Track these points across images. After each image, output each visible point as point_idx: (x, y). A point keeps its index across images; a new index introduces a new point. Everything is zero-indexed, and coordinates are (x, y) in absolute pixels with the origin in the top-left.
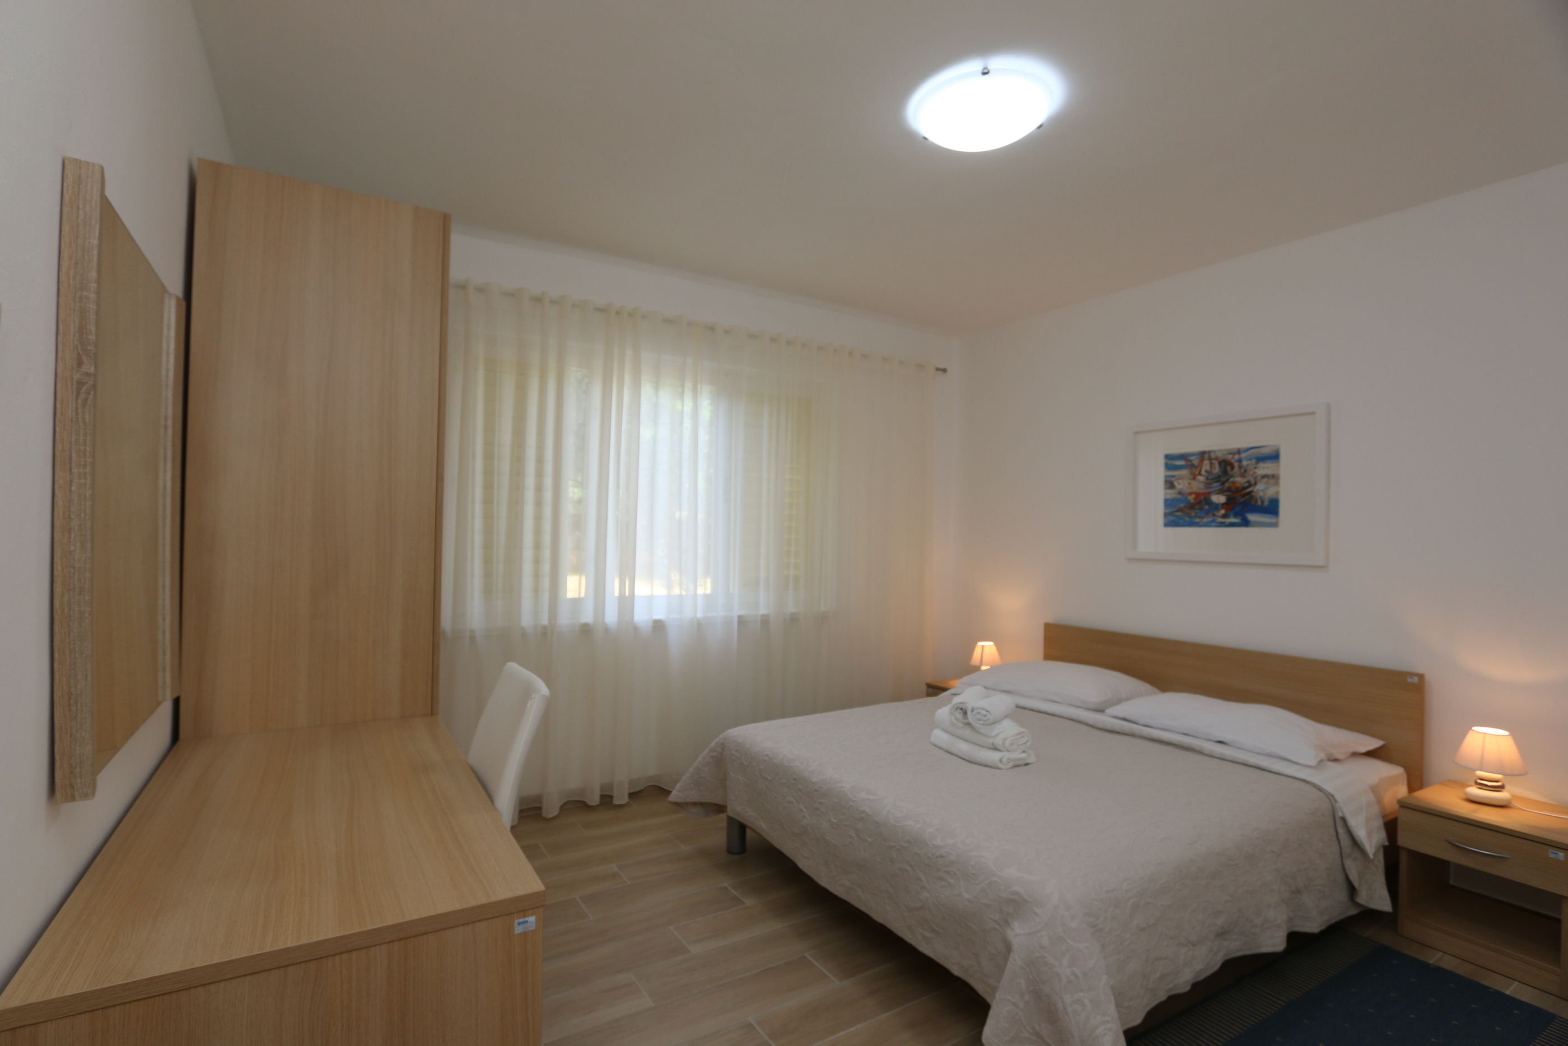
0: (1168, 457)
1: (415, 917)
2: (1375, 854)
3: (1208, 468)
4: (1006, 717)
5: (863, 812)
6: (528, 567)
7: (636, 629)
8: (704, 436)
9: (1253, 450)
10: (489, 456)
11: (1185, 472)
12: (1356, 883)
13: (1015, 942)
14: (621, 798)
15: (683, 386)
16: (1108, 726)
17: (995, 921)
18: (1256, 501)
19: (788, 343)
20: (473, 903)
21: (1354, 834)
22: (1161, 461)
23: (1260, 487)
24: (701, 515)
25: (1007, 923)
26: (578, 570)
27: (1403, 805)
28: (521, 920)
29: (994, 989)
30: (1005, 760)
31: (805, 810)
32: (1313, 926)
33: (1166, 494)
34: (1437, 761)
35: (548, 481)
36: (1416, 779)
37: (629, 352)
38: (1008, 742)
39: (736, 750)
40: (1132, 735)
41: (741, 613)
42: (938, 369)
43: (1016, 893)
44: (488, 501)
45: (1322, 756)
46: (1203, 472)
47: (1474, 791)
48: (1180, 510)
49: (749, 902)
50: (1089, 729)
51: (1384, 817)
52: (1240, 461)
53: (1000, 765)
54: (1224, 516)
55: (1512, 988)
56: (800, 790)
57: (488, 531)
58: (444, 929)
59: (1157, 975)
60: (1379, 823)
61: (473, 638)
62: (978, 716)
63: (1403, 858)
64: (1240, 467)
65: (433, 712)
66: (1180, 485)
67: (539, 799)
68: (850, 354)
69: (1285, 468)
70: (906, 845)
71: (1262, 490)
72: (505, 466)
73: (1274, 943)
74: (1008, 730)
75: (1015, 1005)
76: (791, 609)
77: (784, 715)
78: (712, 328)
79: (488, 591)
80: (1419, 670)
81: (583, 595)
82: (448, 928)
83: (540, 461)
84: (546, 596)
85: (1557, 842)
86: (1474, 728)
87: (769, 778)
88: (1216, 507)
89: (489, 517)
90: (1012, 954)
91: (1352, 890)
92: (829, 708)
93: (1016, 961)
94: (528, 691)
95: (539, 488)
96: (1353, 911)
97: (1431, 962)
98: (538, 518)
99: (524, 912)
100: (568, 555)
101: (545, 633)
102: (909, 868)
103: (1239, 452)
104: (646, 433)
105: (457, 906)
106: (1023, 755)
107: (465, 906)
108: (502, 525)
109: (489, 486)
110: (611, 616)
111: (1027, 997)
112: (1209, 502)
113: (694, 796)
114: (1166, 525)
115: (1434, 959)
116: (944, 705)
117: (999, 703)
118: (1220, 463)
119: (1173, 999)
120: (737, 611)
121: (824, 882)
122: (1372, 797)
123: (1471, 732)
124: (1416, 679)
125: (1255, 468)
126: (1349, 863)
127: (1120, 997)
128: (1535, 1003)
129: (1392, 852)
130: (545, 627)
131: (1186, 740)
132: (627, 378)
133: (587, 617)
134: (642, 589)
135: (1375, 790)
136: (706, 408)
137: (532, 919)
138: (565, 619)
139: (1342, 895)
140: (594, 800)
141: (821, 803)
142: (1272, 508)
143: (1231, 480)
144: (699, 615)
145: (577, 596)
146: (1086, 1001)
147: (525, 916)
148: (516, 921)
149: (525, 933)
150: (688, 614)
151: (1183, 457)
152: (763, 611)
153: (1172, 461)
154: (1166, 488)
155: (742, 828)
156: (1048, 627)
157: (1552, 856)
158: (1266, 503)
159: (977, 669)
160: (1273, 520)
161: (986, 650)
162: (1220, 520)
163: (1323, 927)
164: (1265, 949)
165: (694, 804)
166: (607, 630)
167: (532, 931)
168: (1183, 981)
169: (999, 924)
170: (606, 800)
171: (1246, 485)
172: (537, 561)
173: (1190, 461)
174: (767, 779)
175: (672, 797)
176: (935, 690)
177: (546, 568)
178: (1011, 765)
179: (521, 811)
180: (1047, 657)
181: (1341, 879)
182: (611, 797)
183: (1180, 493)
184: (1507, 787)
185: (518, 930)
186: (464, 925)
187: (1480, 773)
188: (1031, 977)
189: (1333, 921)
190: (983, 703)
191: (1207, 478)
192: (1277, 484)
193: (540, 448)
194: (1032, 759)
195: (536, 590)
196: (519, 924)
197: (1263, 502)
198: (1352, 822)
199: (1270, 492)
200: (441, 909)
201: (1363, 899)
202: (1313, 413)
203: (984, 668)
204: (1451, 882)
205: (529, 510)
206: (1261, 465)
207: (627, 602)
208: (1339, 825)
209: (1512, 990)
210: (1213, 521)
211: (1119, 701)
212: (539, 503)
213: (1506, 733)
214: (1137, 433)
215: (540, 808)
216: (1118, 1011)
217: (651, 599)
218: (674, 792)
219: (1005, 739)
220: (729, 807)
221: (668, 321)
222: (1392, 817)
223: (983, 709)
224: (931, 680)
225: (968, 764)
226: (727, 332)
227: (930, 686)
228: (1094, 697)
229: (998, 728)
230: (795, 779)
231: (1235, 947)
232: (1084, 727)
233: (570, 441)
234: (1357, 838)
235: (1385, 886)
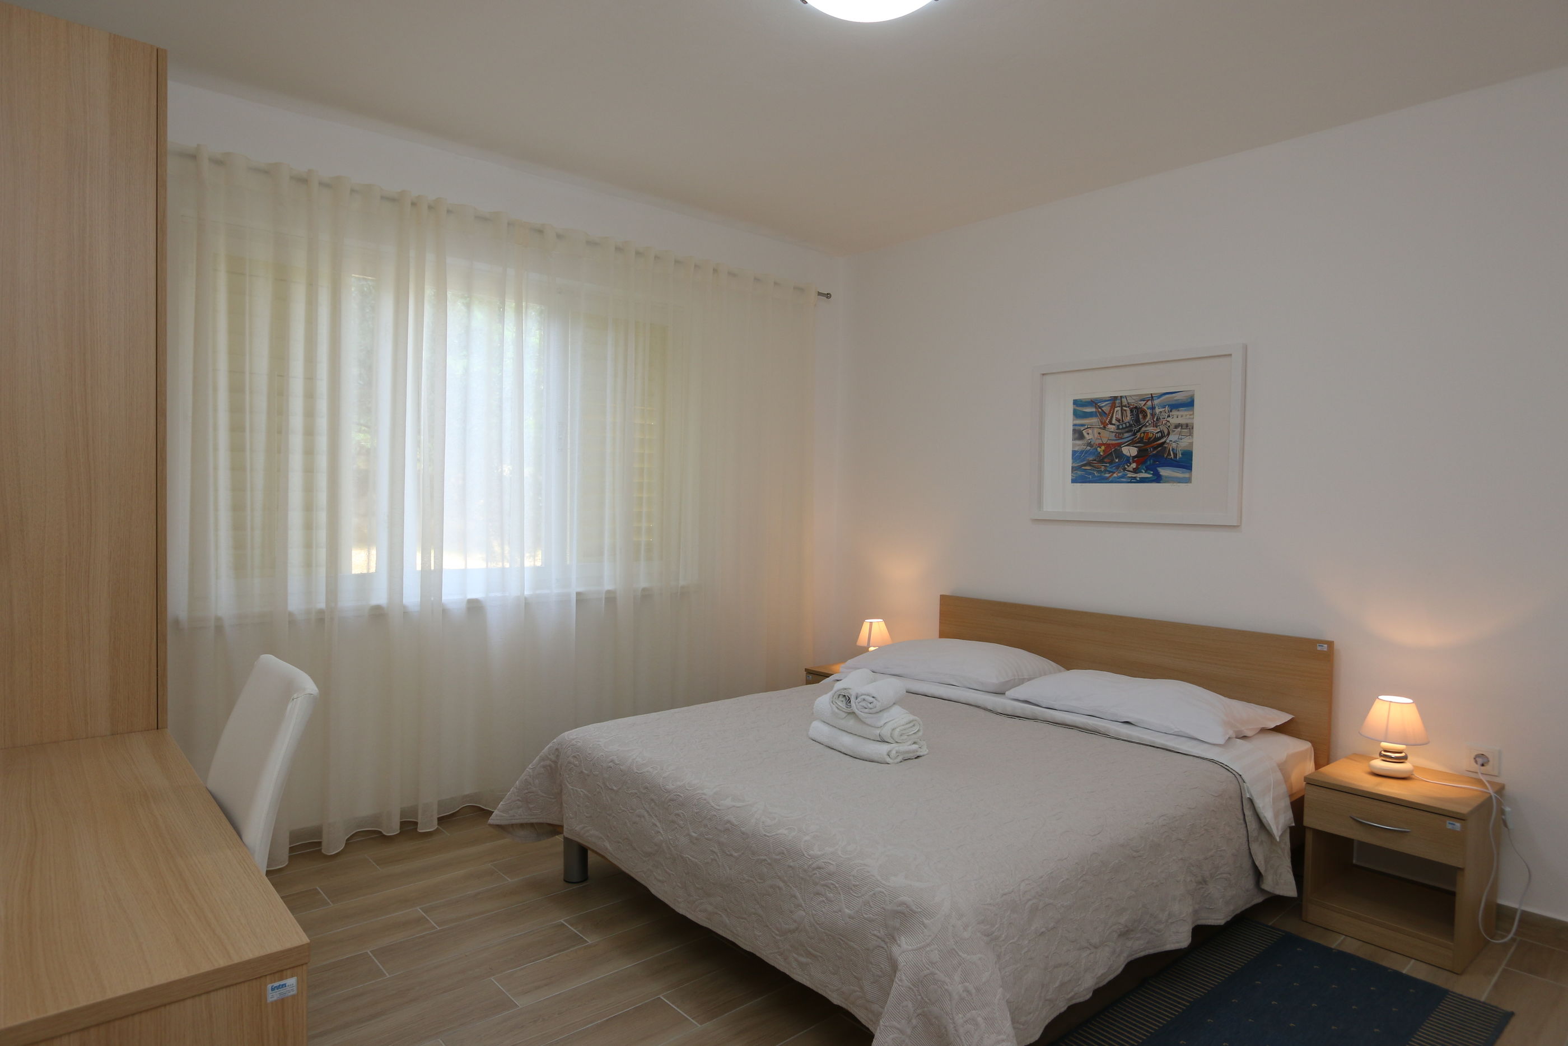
0: (1076, 402)
1: (120, 993)
2: (1281, 837)
3: (1119, 417)
4: (894, 704)
5: (729, 822)
6: (295, 535)
7: (445, 611)
8: (530, 368)
9: (1167, 396)
10: (237, 389)
11: (1094, 421)
12: (1262, 870)
13: (901, 960)
14: (427, 824)
15: (503, 303)
16: (1009, 711)
17: (878, 937)
18: (1169, 454)
19: (638, 254)
20: (206, 967)
21: (1261, 816)
22: (1070, 408)
23: (1173, 437)
24: (528, 471)
25: (893, 939)
26: (365, 541)
27: (1310, 782)
28: (276, 984)
29: (878, 1016)
30: (893, 753)
31: (658, 824)
32: (1218, 919)
33: (1074, 445)
34: (1345, 736)
35: (322, 423)
36: (1323, 755)
37: (430, 257)
38: (897, 732)
39: (575, 757)
40: (1035, 719)
41: (579, 590)
42: (820, 294)
43: (903, 904)
44: (237, 448)
45: (1231, 733)
46: (1114, 421)
47: (1379, 764)
48: (1089, 464)
49: (591, 940)
50: (988, 713)
51: (1291, 796)
52: (1153, 408)
53: (888, 760)
54: (1135, 471)
55: (1409, 967)
56: (652, 800)
57: (238, 488)
58: (165, 1005)
59: (1057, 984)
60: (1286, 803)
61: (219, 629)
62: (864, 704)
63: (1309, 838)
64: (1153, 415)
65: (159, 726)
66: (1090, 436)
67: (318, 831)
68: (715, 271)
69: (1200, 417)
70: (778, 857)
71: (1175, 442)
72: (260, 402)
73: (1179, 938)
74: (898, 718)
75: (901, 1031)
76: (643, 583)
77: (636, 711)
78: (540, 231)
79: (240, 567)
80: (1329, 638)
81: (373, 570)
82: (170, 1004)
83: (310, 395)
84: (321, 573)
85: (1453, 812)
86: (1380, 697)
87: (615, 788)
88: (1128, 460)
89: (238, 468)
90: (898, 974)
91: (1258, 876)
92: (689, 701)
93: (903, 980)
94: (288, 690)
95: (310, 432)
96: (1259, 899)
97: (1333, 946)
98: (309, 470)
99: (280, 973)
100: (350, 520)
101: (321, 620)
102: (781, 884)
103: (1152, 397)
104: (454, 365)
105: (184, 974)
106: (915, 747)
107: (194, 972)
108: (258, 479)
109: (237, 428)
110: (412, 596)
111: (914, 1022)
112: (1120, 455)
113: (521, 815)
114: (1074, 481)
115: (1337, 943)
116: (825, 692)
117: (888, 688)
118: (1132, 411)
119: (1073, 1009)
120: (576, 587)
121: (682, 908)
122: (1279, 776)
123: (1377, 700)
124: (1325, 647)
125: (1169, 416)
126: (1255, 847)
127: (1016, 1012)
128: (1430, 979)
129: (1298, 832)
130: (321, 612)
131: (1092, 722)
132: (429, 292)
133: (380, 597)
134: (452, 561)
135: (1283, 768)
136: (533, 335)
137: (291, 982)
138: (348, 600)
139: (1249, 883)
140: (393, 828)
141: (678, 815)
142: (1185, 462)
143: (1144, 429)
144: (527, 593)
145: (365, 571)
146: (979, 1019)
147: (282, 979)
148: (269, 986)
149: (283, 1000)
150: (513, 591)
151: (1093, 403)
152: (608, 586)
153: (1082, 408)
154: (1074, 439)
155: (583, 851)
156: (943, 598)
157: (1449, 827)
158: (1179, 456)
159: (865, 650)
160: (1187, 475)
161: (875, 627)
162: (1130, 475)
163: (1229, 918)
164: (1169, 947)
165: (522, 826)
166: (406, 613)
167: (293, 996)
168: (1084, 988)
169: (884, 941)
170: (409, 828)
171: (1159, 435)
172: (309, 526)
173: (1100, 407)
174: (612, 789)
175: (493, 820)
176: (816, 676)
177: (322, 535)
178: (900, 758)
179: (292, 849)
180: (943, 635)
181: (1247, 864)
182: (416, 823)
183: (1089, 444)
184: (1409, 758)
185: (272, 997)
186: (193, 997)
187: (1384, 745)
188: (919, 997)
189: (1238, 911)
190: (870, 689)
191: (1118, 428)
192: (1191, 434)
193: (310, 378)
194: (924, 751)
195: (308, 564)
196: (273, 989)
197: (1175, 455)
198: (1259, 804)
199: (1184, 444)
200: (160, 979)
201: (1268, 885)
202: (1231, 355)
203: (871, 649)
204: (1354, 862)
205: (296, 460)
206: (1175, 413)
207: (432, 579)
208: (1247, 805)
209: (1409, 968)
210: (1122, 477)
211: (1022, 681)
212: (309, 451)
213: (1410, 701)
214: (1043, 374)
215: (319, 844)
216: (1014, 1028)
217: (464, 573)
218: (496, 812)
219: (893, 729)
220: (565, 827)
221: (483, 219)
222: (1300, 795)
223: (868, 695)
224: (810, 666)
225: (851, 759)
226: (559, 236)
227: (809, 672)
228: (992, 677)
229: (886, 716)
230: (646, 788)
231: (1139, 947)
232: (982, 712)
233: (352, 372)
234: (1264, 820)
235: (1290, 870)
